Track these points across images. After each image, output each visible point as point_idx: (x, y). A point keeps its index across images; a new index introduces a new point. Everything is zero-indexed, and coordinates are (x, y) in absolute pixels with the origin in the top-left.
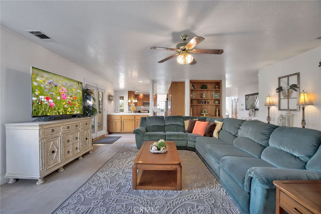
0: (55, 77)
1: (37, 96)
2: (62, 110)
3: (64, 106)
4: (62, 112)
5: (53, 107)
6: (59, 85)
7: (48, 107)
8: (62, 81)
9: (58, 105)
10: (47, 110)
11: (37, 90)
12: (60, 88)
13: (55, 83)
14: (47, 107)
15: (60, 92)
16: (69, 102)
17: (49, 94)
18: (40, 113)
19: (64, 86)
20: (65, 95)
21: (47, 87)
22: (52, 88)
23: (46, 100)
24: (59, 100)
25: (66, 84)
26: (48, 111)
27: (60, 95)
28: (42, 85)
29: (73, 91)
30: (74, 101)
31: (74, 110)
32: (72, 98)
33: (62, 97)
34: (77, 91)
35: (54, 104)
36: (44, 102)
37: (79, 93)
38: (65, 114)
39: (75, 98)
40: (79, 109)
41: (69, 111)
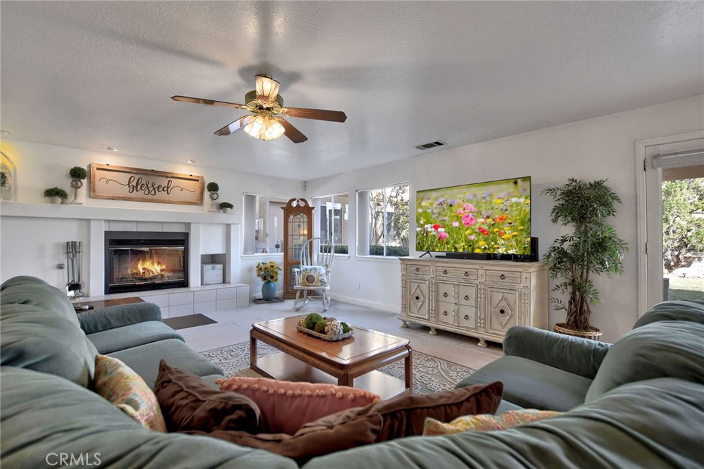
0: (449, 192)
1: (422, 226)
2: (462, 244)
3: (468, 237)
4: (461, 247)
5: (445, 240)
6: (458, 201)
7: (437, 239)
8: (464, 194)
9: (455, 236)
10: (435, 244)
11: (422, 218)
12: (460, 206)
13: (449, 202)
14: (434, 239)
15: (460, 214)
16: (480, 229)
17: (438, 220)
18: (425, 248)
19: (468, 201)
20: (470, 218)
21: (435, 211)
22: (444, 210)
23: (433, 229)
24: (456, 227)
25: (474, 195)
26: (437, 245)
27: (458, 218)
28: (428, 211)
29: (493, 204)
30: (496, 225)
31: (496, 246)
32: (490, 221)
33: (463, 222)
34: (507, 203)
35: (448, 235)
36: (431, 232)
37: (518, 204)
38: (470, 251)
39: (501, 219)
40: (514, 243)
41: (481, 246)
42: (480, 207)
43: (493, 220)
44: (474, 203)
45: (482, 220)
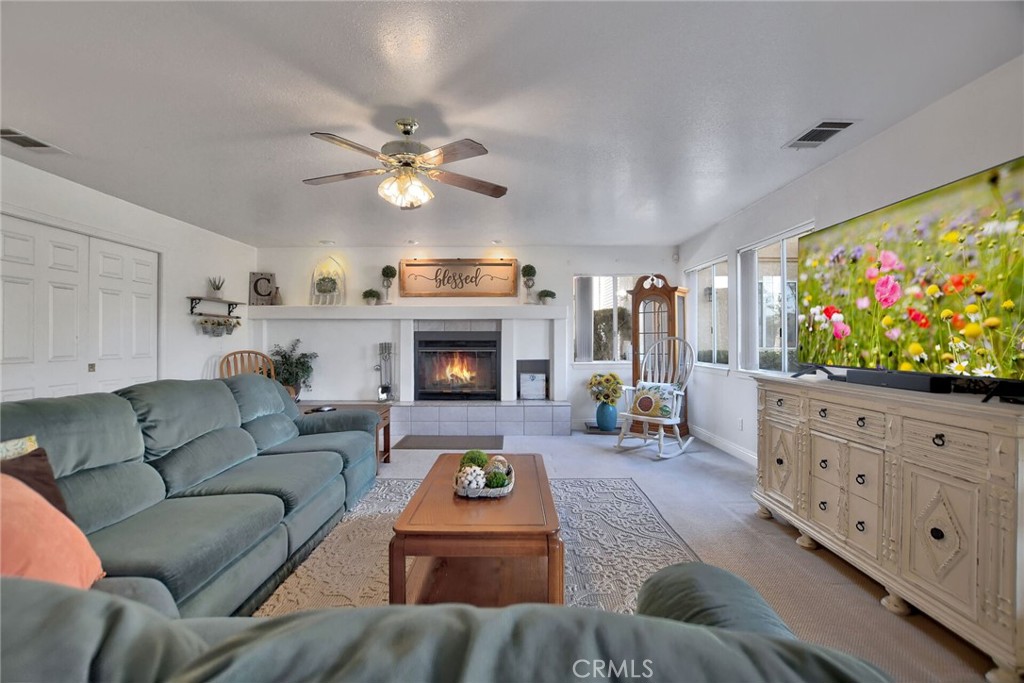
0: (851, 229)
1: (807, 310)
2: (875, 351)
3: (887, 334)
4: (874, 357)
5: (843, 341)
6: (868, 248)
7: (830, 337)
8: (880, 228)
9: (862, 331)
10: (826, 349)
11: (806, 294)
12: (871, 260)
13: (852, 252)
14: (825, 340)
15: (871, 278)
16: (911, 312)
17: (833, 297)
18: (811, 358)
19: (886, 246)
20: (890, 286)
21: (827, 276)
22: (842, 272)
23: (823, 317)
24: (864, 310)
25: (900, 230)
26: (829, 352)
27: (867, 288)
28: (816, 276)
29: (940, 245)
30: (945, 302)
31: (946, 356)
32: (932, 290)
33: (877, 297)
34: (973, 238)
35: (848, 328)
36: (820, 323)
37: (1000, 238)
38: (891, 367)
39: (958, 284)
40: (989, 348)
41: (913, 355)
42: (911, 258)
43: (940, 288)
44: (899, 249)
45: (916, 289)
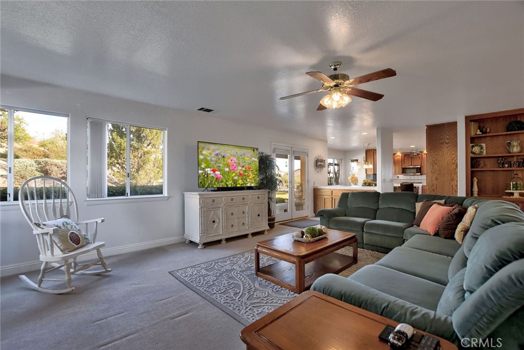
0: (222, 147)
2: (230, 182)
3: (234, 178)
4: (230, 184)
5: (220, 180)
6: (228, 155)
7: (215, 179)
8: (231, 150)
9: (226, 177)
10: (213, 182)
11: (203, 163)
12: (229, 158)
13: (223, 154)
14: (213, 179)
15: (229, 163)
16: (240, 173)
17: (216, 166)
18: (206, 186)
19: (233, 156)
20: (234, 166)
21: (213, 159)
22: (219, 159)
23: (212, 172)
24: (227, 171)
25: (237, 153)
26: (215, 183)
27: (228, 166)
28: (208, 158)
29: (245, 160)
30: (246, 171)
31: (247, 182)
32: (244, 168)
33: (231, 168)
34: (251, 160)
35: (222, 176)
36: (210, 174)
37: (255, 161)
38: (235, 186)
39: (249, 168)
40: (253, 181)
41: (240, 183)
42: (239, 161)
44: (236, 158)
45: (240, 168)
